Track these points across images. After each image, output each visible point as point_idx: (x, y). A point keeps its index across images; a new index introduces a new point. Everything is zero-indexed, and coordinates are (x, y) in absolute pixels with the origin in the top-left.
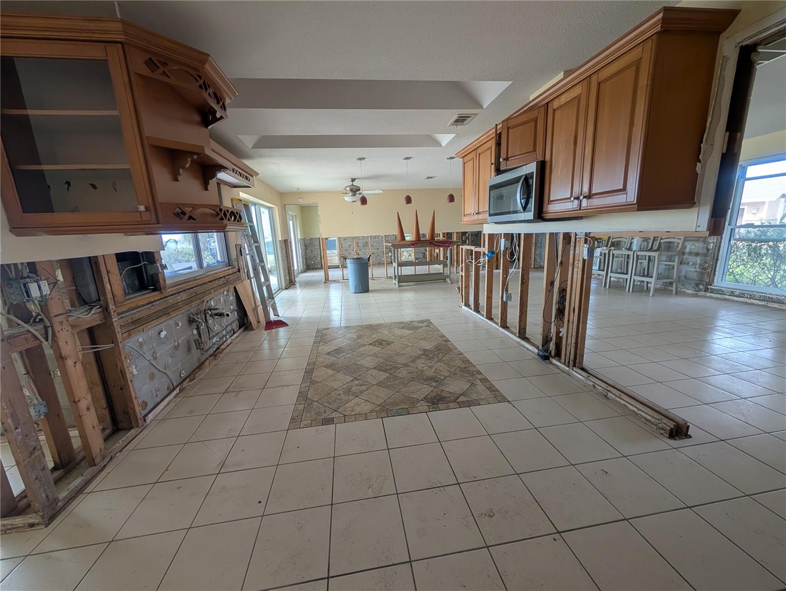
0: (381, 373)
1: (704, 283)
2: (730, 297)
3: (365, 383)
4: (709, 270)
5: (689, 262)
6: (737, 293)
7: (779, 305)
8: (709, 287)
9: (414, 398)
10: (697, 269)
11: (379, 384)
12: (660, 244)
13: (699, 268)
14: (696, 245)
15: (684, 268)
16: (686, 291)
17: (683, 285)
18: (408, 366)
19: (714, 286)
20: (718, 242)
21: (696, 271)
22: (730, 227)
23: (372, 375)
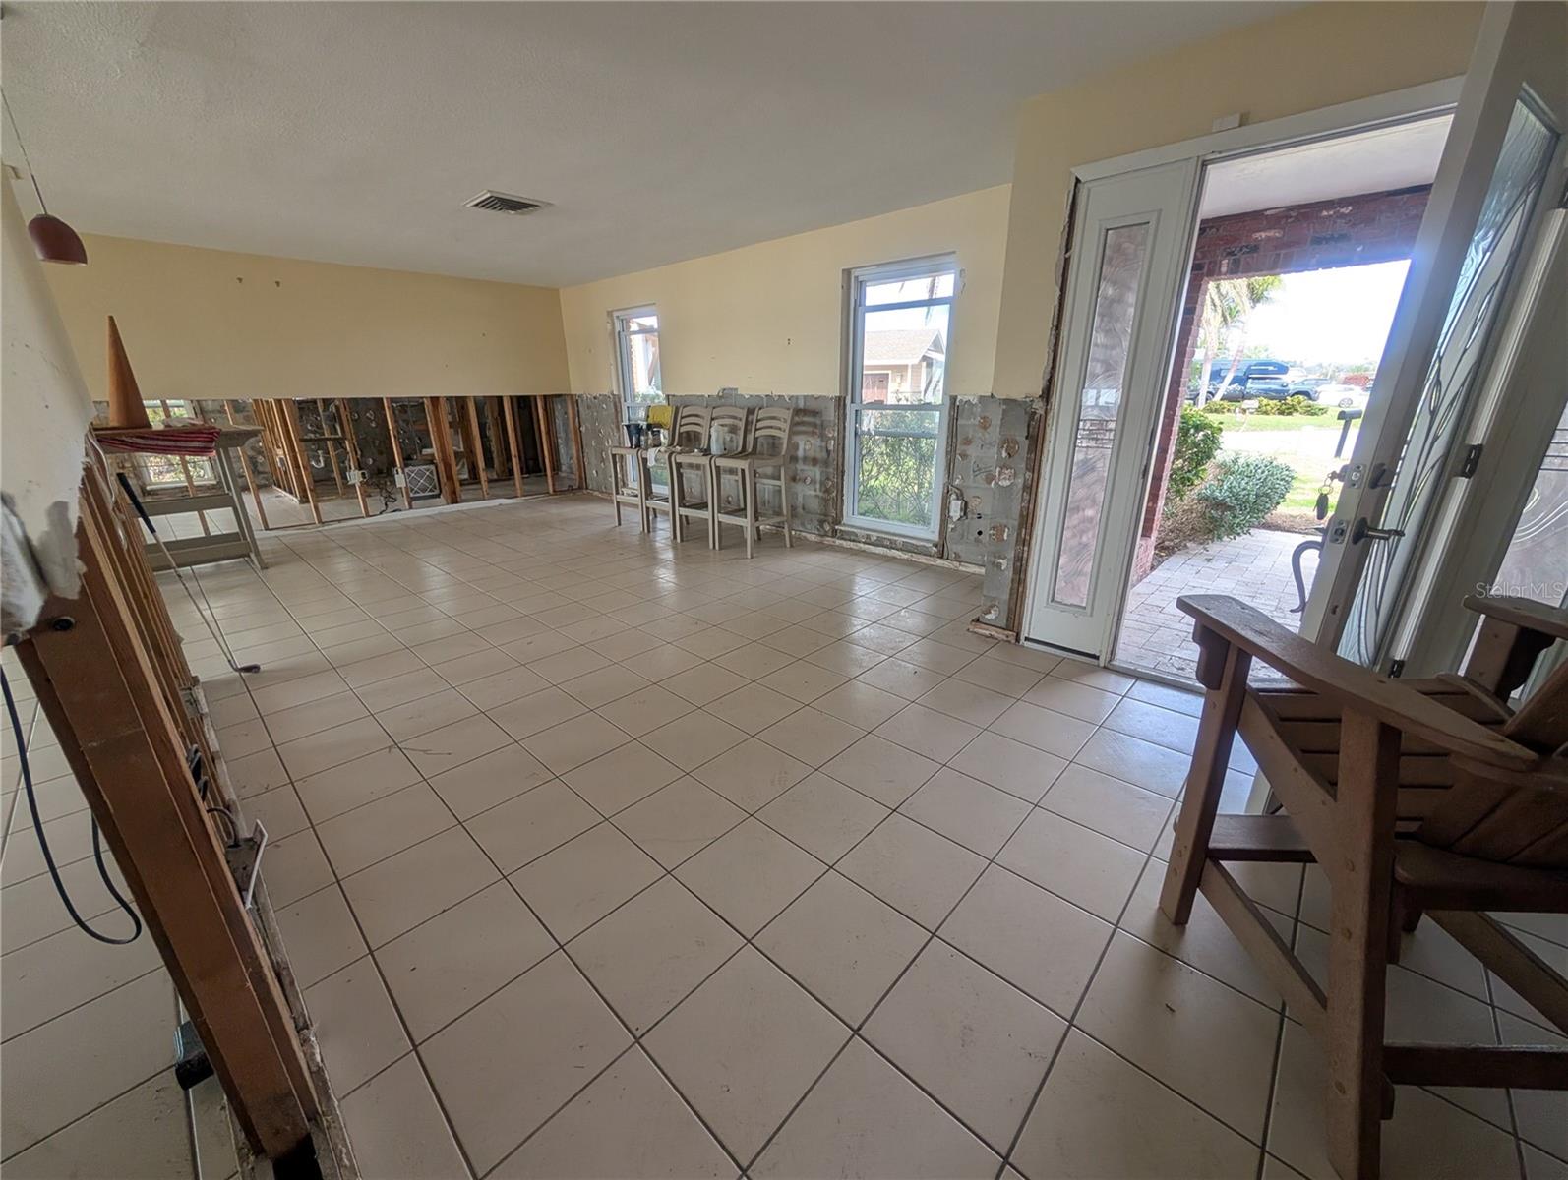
1: (831, 520)
2: (866, 546)
4: (834, 494)
5: (806, 478)
6: (874, 536)
7: (926, 559)
8: (837, 527)
10: (818, 493)
12: (756, 439)
13: (821, 490)
14: (812, 441)
15: (799, 487)
16: (808, 536)
17: (803, 524)
19: (844, 525)
20: (841, 435)
21: (817, 496)
22: (855, 407)
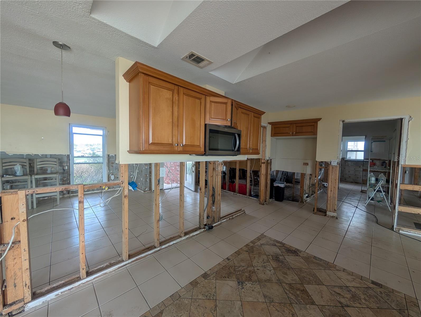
0: (310, 292)
3: (334, 293)
9: (304, 260)
11: (320, 283)
13: (60, 182)
18: (279, 280)
23: (322, 297)
